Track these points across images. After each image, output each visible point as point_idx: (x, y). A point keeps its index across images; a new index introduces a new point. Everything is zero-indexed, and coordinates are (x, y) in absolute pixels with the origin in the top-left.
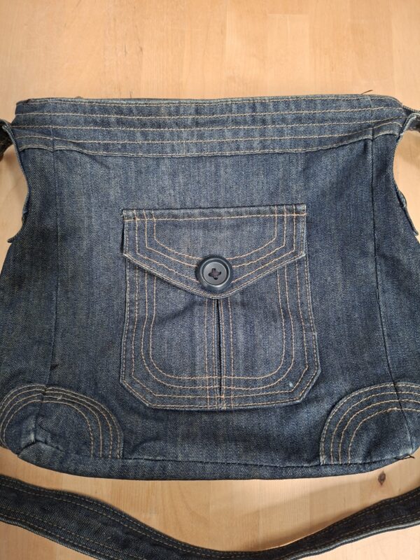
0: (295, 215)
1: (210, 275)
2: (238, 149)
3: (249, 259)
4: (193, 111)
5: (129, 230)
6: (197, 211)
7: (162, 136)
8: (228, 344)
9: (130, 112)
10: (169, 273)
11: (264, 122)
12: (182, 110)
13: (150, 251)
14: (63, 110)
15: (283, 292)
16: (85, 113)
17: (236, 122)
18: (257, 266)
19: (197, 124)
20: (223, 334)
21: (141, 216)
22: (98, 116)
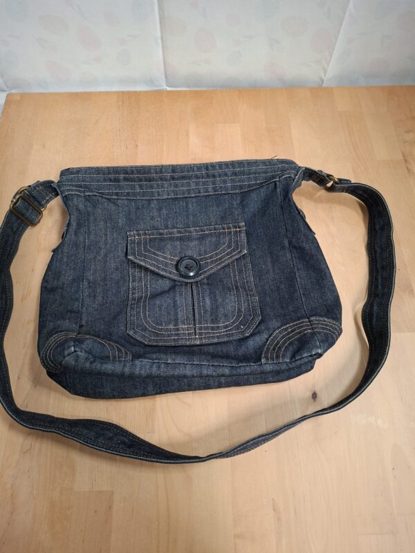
0: (238, 229)
1: (186, 267)
2: (199, 192)
3: (211, 257)
4: (170, 171)
5: (131, 243)
6: (175, 230)
7: (152, 187)
8: (199, 306)
9: (132, 172)
10: (158, 268)
11: (214, 176)
12: (164, 171)
13: (145, 255)
14: (90, 173)
15: (235, 276)
16: (104, 174)
17: (197, 177)
18: (216, 261)
19: (173, 178)
20: (196, 300)
21: (139, 235)
22: (112, 176)
